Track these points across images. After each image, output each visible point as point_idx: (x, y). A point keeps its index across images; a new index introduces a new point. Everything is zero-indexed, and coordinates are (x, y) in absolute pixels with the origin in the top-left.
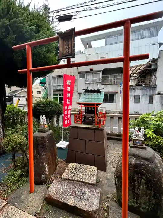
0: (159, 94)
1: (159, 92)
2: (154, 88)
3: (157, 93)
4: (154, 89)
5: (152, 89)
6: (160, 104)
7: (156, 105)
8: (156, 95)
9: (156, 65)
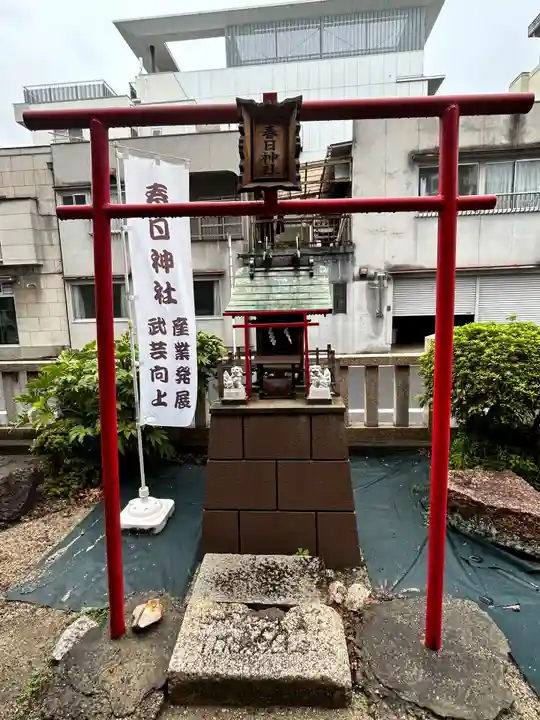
0: (363, 277)
1: (364, 271)
2: (347, 254)
3: (356, 272)
4: (345, 257)
5: (339, 257)
6: (367, 312)
7: (357, 317)
8: (354, 280)
9: (348, 168)
